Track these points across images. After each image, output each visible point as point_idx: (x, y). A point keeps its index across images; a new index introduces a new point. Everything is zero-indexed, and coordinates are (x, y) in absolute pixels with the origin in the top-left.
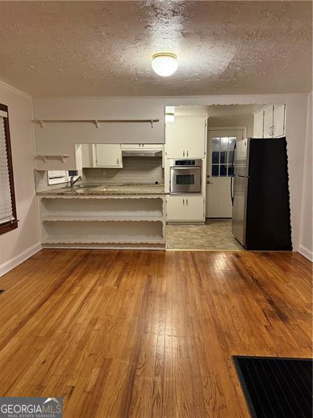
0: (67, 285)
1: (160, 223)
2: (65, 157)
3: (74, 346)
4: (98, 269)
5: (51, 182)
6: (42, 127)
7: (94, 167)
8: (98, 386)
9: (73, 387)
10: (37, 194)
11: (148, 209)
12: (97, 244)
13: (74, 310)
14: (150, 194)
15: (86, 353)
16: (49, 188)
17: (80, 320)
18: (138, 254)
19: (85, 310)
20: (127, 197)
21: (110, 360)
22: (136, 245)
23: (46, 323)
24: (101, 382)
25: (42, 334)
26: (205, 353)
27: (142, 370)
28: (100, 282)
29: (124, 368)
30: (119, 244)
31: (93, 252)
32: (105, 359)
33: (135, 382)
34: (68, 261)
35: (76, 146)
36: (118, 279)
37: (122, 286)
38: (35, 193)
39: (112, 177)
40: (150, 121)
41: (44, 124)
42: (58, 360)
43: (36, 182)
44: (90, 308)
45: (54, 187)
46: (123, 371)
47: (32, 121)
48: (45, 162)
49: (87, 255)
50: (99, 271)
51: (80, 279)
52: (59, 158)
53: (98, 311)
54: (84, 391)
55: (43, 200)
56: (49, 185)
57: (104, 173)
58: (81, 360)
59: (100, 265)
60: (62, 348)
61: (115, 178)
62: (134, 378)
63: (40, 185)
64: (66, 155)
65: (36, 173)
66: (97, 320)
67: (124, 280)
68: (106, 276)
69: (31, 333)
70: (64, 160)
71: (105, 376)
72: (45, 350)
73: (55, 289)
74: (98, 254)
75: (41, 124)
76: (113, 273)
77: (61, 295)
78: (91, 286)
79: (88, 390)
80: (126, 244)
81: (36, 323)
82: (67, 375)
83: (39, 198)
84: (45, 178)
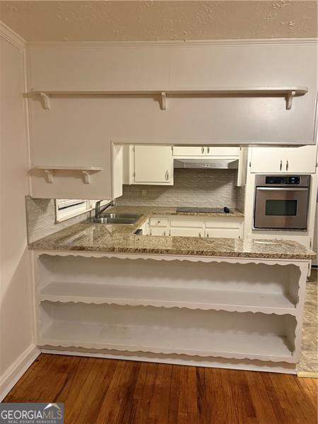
2: (92, 172)
6: (44, 107)
10: (32, 246)
14: (273, 256)
16: (58, 228)
20: (219, 260)
35: (114, 148)
38: (26, 246)
39: (155, 198)
43: (30, 223)
47: (25, 95)
48: (48, 181)
52: (79, 174)
55: (43, 258)
56: (57, 223)
57: (144, 192)
63: (37, 226)
64: (93, 168)
70: (89, 178)
75: (42, 100)
83: (35, 255)
84: (50, 210)
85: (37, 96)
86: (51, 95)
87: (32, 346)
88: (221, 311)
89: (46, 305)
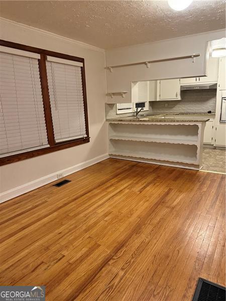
0: (108, 184)
1: (195, 147)
2: (125, 93)
3: (84, 228)
4: (135, 177)
5: (119, 112)
6: (110, 71)
7: (158, 100)
8: (78, 261)
9: (64, 256)
10: (107, 120)
11: (187, 135)
12: (143, 159)
13: (100, 203)
14: (187, 121)
15: (87, 235)
16: (117, 116)
17: (99, 211)
18: (172, 170)
19: (107, 204)
21: (99, 245)
22: (173, 163)
23: (79, 207)
24: (82, 259)
25: (71, 215)
26: (175, 266)
27: (114, 261)
28: (130, 187)
29: (104, 255)
30: (160, 161)
31: (139, 164)
32: (96, 243)
33: (103, 269)
34: (119, 168)
35: (132, 84)
36: (144, 187)
37: (143, 193)
38: (105, 120)
39: (172, 108)
40: (190, 57)
41: (112, 69)
42: (68, 234)
43: (107, 112)
44: (111, 203)
45: (121, 116)
46: (102, 256)
47: (105, 68)
48: (112, 98)
49: (133, 166)
50: (135, 179)
51: (118, 182)
52: (120, 94)
53: (115, 207)
54: (67, 262)
55: (111, 124)
56: (117, 114)
57: (166, 105)
58: (81, 239)
59: (138, 174)
60: (76, 227)
61: (174, 108)
62: (105, 265)
63: (109, 114)
65: (107, 105)
66: (110, 214)
67: (148, 188)
68: (137, 183)
69: (66, 212)
70: (124, 95)
71: (87, 256)
72: (66, 225)
73: (99, 186)
74: (141, 167)
75: (110, 69)
76: (143, 182)
77: (99, 191)
78: (122, 188)
79: (71, 262)
80: (164, 161)
81: (73, 206)
82: (66, 247)
83: (108, 123)
84: (114, 109)
85: (108, 68)
86: (112, 67)
87: (107, 154)
88: (168, 143)
89: (111, 140)
